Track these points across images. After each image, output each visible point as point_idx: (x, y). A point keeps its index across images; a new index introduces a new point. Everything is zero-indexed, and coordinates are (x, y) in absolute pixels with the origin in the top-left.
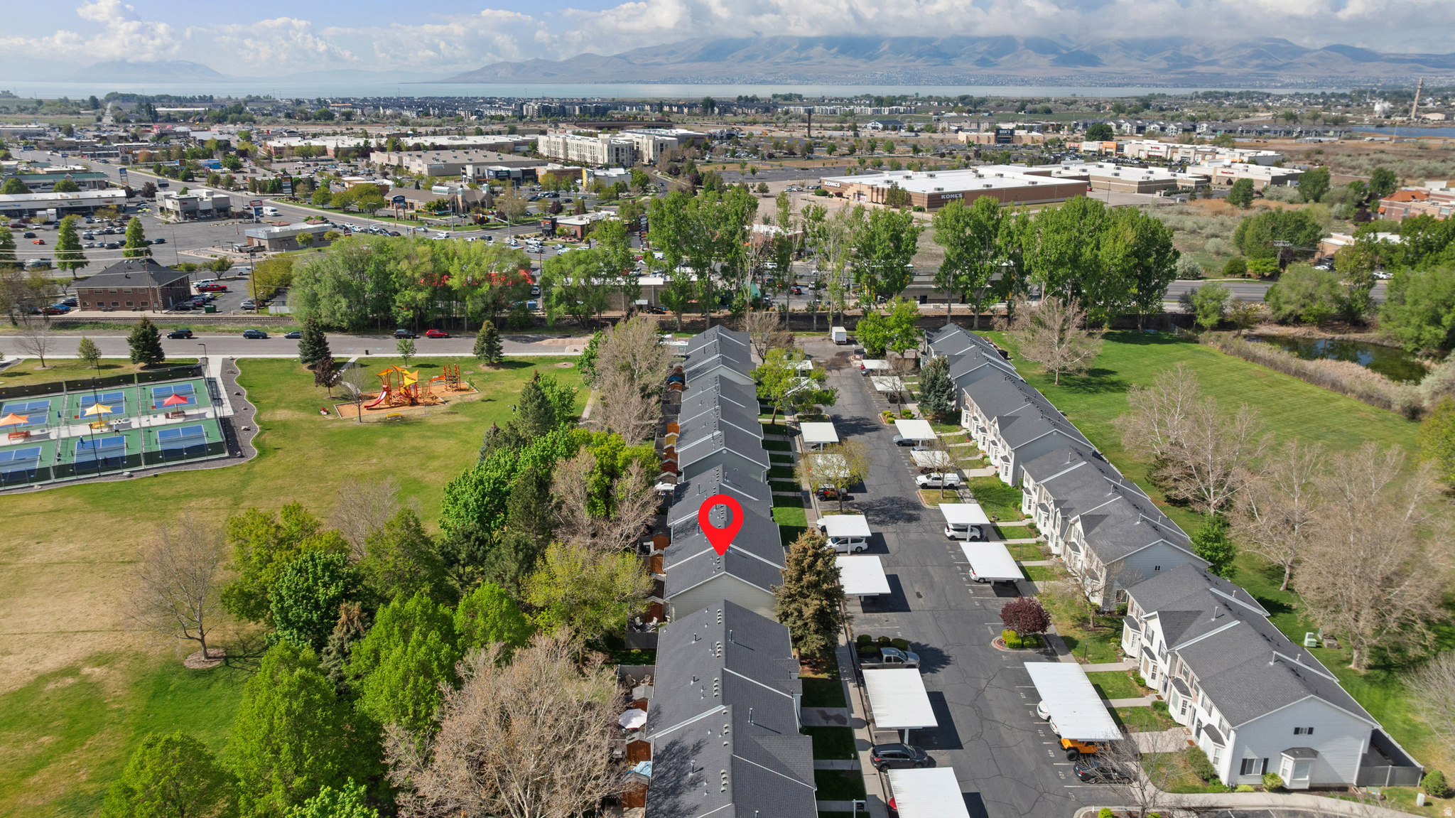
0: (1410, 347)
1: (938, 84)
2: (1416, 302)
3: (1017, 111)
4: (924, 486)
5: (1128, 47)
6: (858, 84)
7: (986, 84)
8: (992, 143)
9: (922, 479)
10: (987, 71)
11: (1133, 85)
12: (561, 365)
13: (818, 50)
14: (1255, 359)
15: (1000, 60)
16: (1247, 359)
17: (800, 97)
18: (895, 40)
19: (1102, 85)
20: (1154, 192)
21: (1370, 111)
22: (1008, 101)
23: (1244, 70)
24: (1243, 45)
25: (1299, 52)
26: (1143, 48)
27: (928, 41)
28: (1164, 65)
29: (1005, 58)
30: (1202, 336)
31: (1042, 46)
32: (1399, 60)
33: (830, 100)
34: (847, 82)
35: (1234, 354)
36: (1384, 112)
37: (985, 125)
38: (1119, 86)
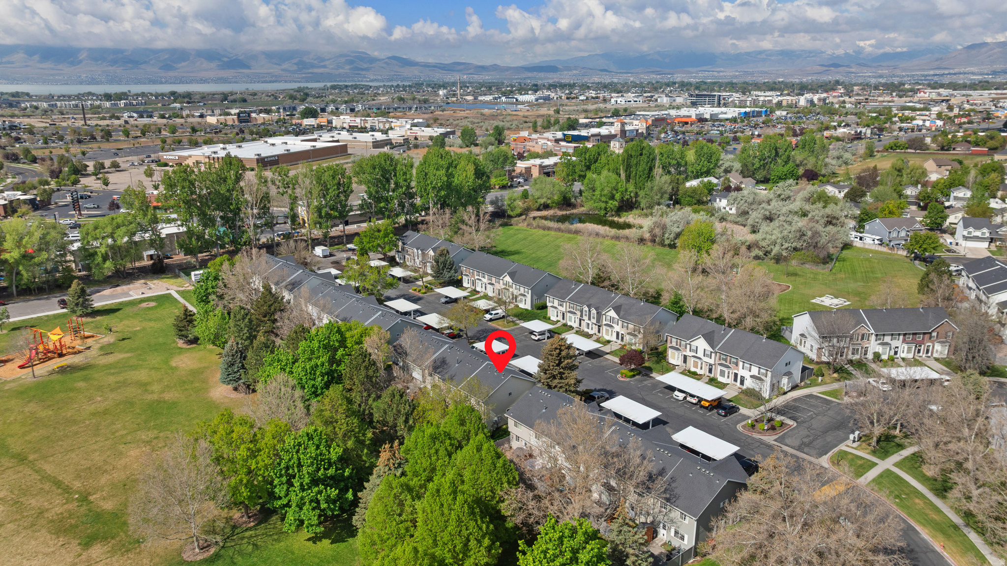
0: (602, 212)
1: (136, 84)
2: (602, 190)
3: (222, 101)
4: (491, 320)
5: (270, 56)
6: (67, 84)
7: (174, 83)
8: (237, 123)
9: (488, 317)
10: (171, 74)
11: (280, 82)
12: (144, 305)
13: (20, 56)
14: (549, 229)
15: (179, 65)
16: (544, 229)
17: (28, 94)
18: (90, 50)
19: (258, 82)
20: (383, 147)
21: (438, 95)
22: (208, 94)
23: (341, 71)
24: (342, 56)
25: (373, 60)
26: (277, 57)
27: (116, 51)
28: (295, 68)
29: (184, 64)
30: (514, 221)
31: (210, 55)
32: (426, 66)
33: (59, 97)
34: (56, 82)
35: (535, 228)
36: (445, 95)
37: (217, 112)
38: (270, 82)
